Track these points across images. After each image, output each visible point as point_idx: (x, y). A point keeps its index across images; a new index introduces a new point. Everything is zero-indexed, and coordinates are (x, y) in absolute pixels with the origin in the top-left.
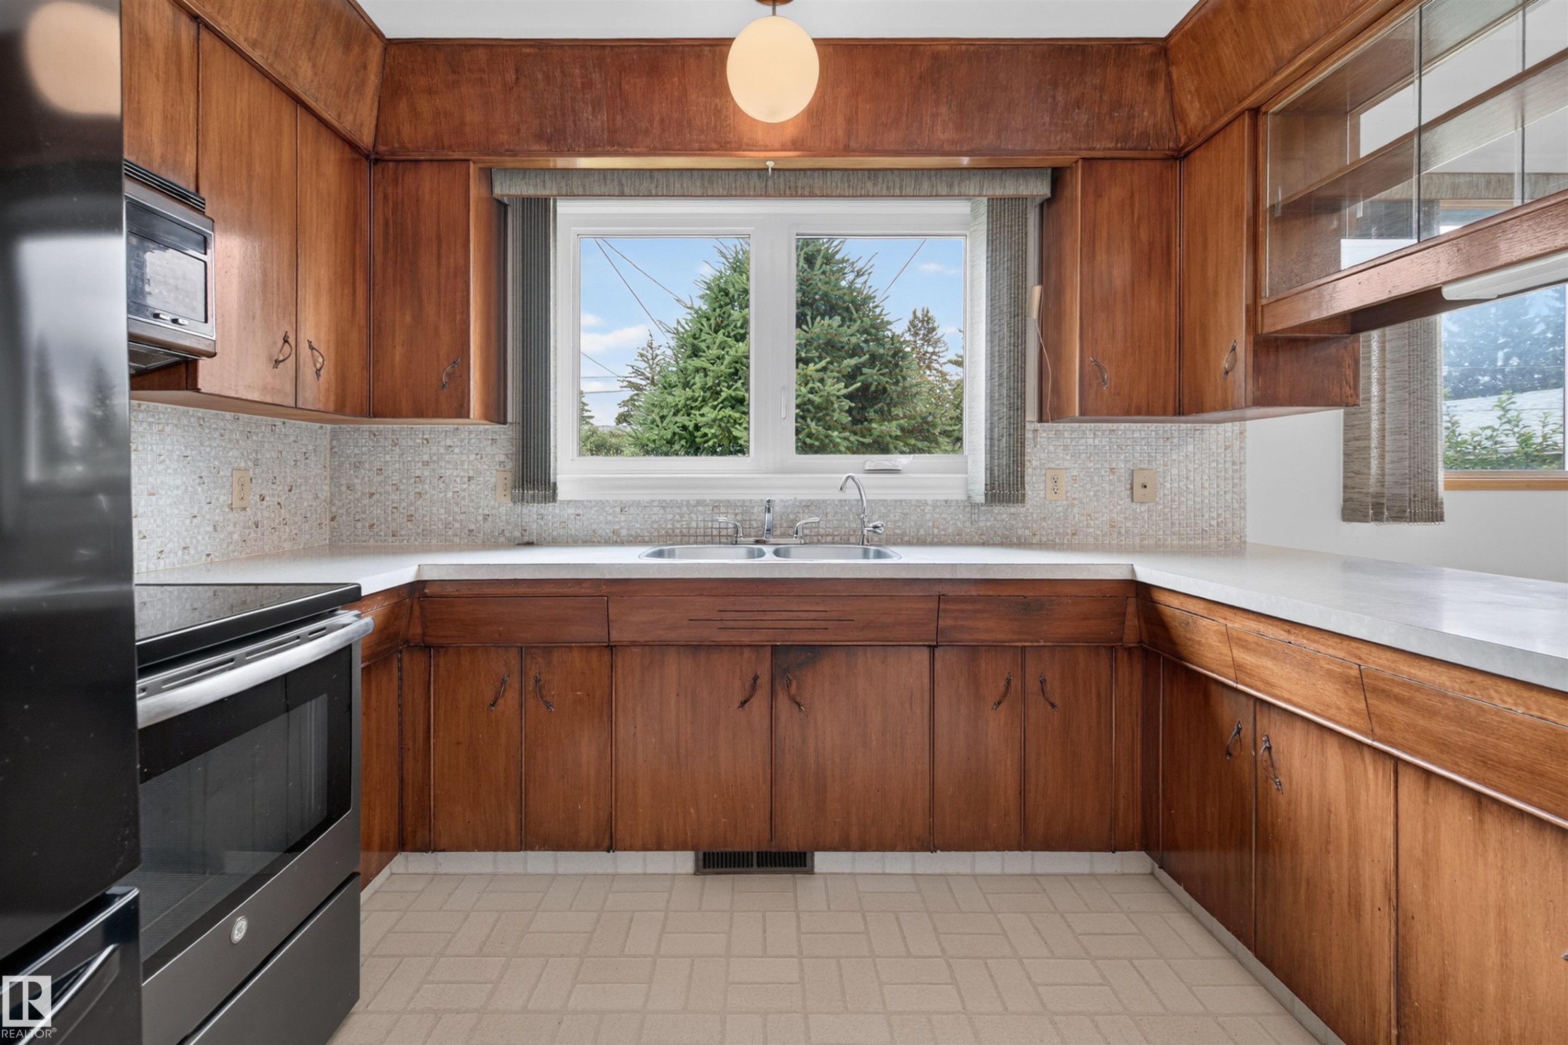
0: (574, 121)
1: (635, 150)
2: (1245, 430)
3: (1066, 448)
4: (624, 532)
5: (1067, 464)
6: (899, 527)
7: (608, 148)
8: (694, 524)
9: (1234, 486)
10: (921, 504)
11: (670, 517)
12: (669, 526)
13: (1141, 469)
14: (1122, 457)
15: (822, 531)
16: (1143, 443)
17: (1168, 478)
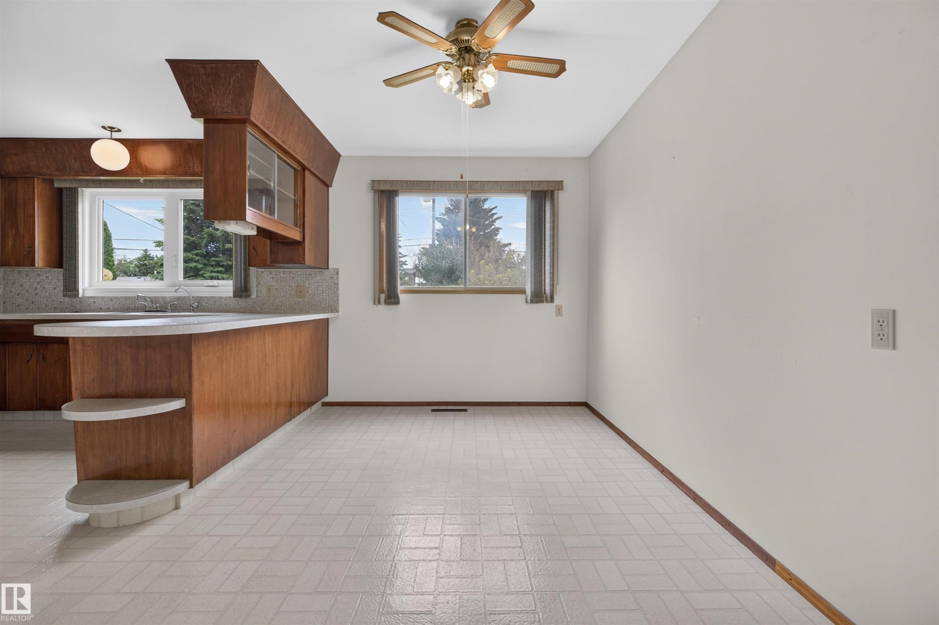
0: (69, 165)
1: (91, 174)
2: (339, 272)
3: (273, 278)
4: (112, 308)
5: (274, 284)
6: (213, 306)
7: (82, 174)
8: (137, 305)
9: (335, 292)
10: (221, 298)
11: (128, 303)
12: (128, 306)
13: (300, 286)
14: (294, 281)
15: (184, 308)
16: (301, 276)
17: (311, 289)
